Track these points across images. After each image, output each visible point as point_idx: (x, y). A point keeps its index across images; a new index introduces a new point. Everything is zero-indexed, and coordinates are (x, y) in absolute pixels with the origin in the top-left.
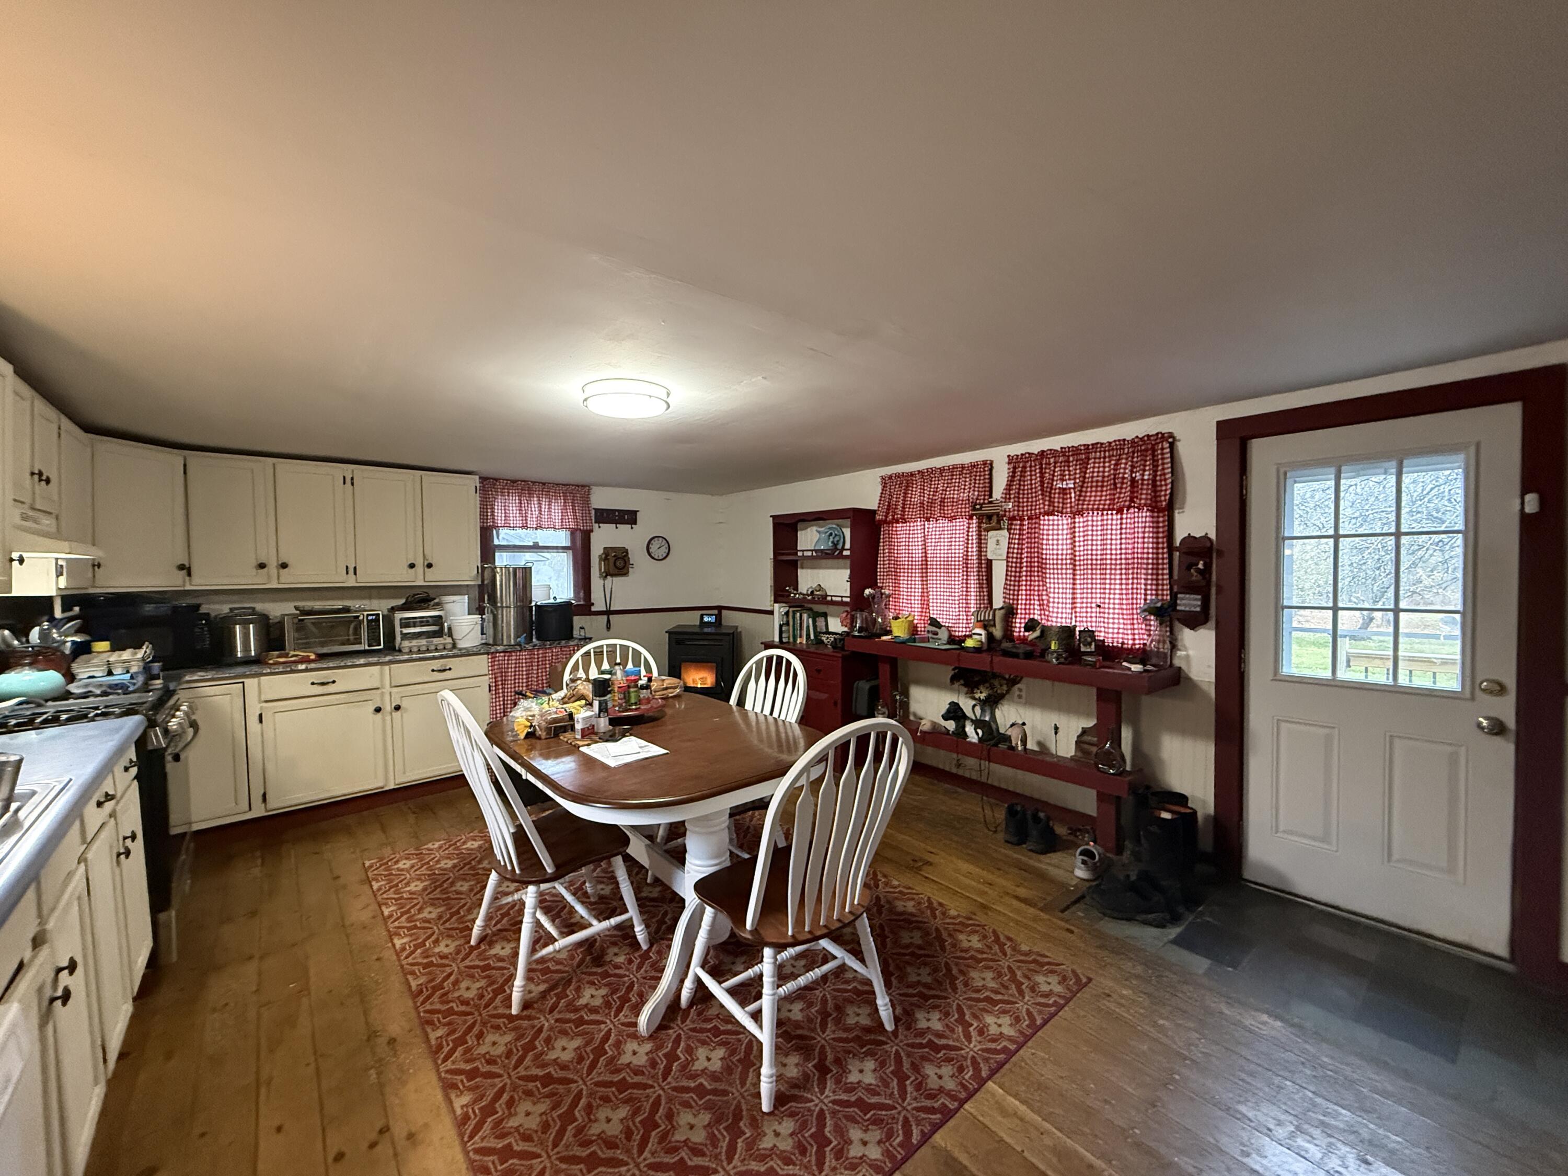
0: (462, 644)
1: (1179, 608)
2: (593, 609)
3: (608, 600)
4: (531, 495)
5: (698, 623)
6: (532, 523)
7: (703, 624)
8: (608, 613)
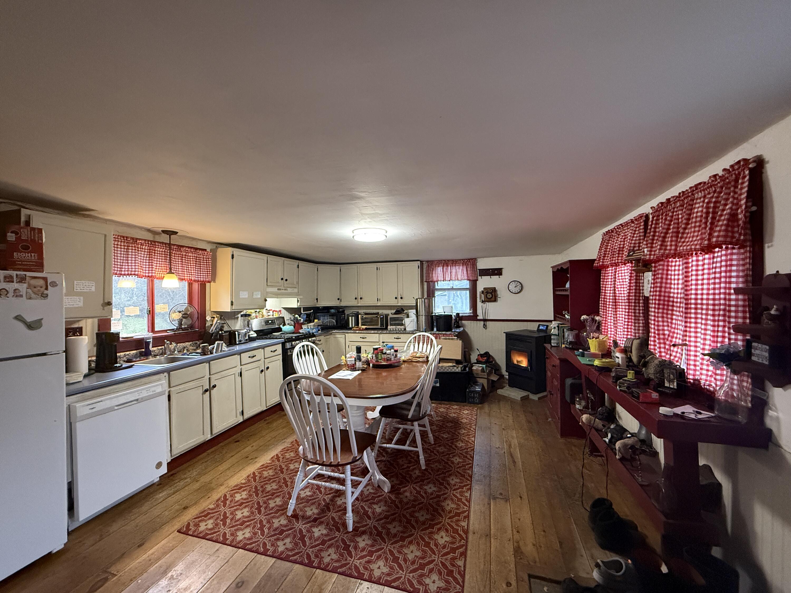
0: (408, 329)
1: (754, 358)
2: (478, 318)
3: (485, 313)
4: (447, 266)
5: (536, 330)
6: (448, 278)
7: (539, 330)
8: (485, 320)
